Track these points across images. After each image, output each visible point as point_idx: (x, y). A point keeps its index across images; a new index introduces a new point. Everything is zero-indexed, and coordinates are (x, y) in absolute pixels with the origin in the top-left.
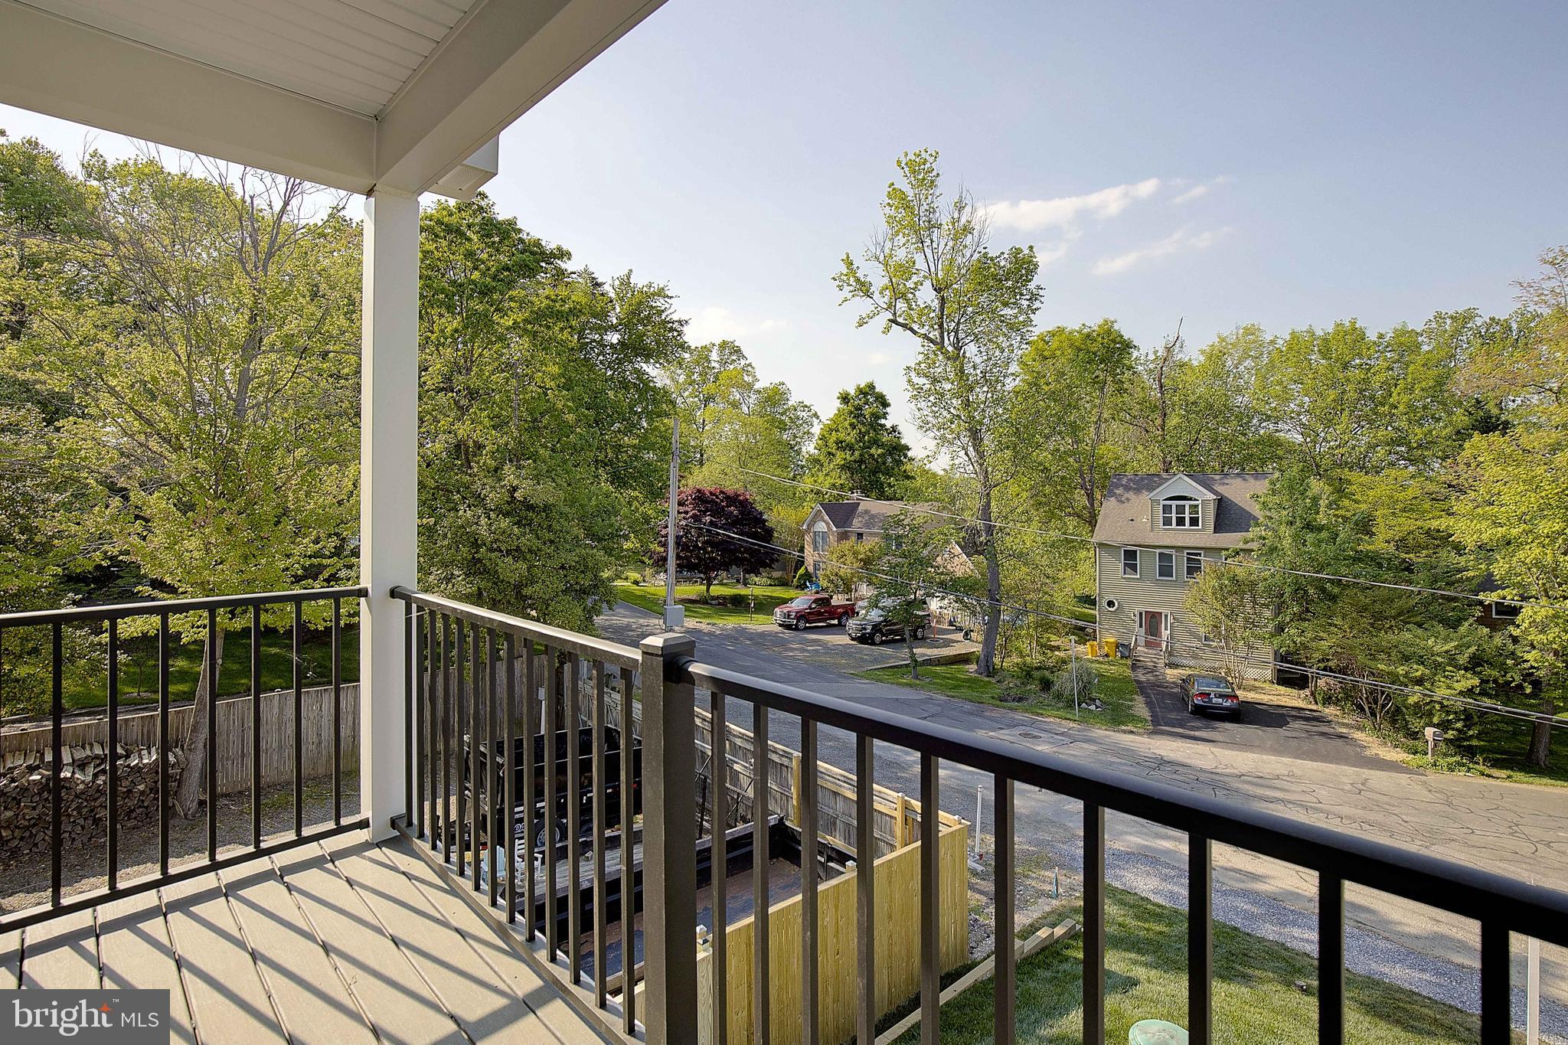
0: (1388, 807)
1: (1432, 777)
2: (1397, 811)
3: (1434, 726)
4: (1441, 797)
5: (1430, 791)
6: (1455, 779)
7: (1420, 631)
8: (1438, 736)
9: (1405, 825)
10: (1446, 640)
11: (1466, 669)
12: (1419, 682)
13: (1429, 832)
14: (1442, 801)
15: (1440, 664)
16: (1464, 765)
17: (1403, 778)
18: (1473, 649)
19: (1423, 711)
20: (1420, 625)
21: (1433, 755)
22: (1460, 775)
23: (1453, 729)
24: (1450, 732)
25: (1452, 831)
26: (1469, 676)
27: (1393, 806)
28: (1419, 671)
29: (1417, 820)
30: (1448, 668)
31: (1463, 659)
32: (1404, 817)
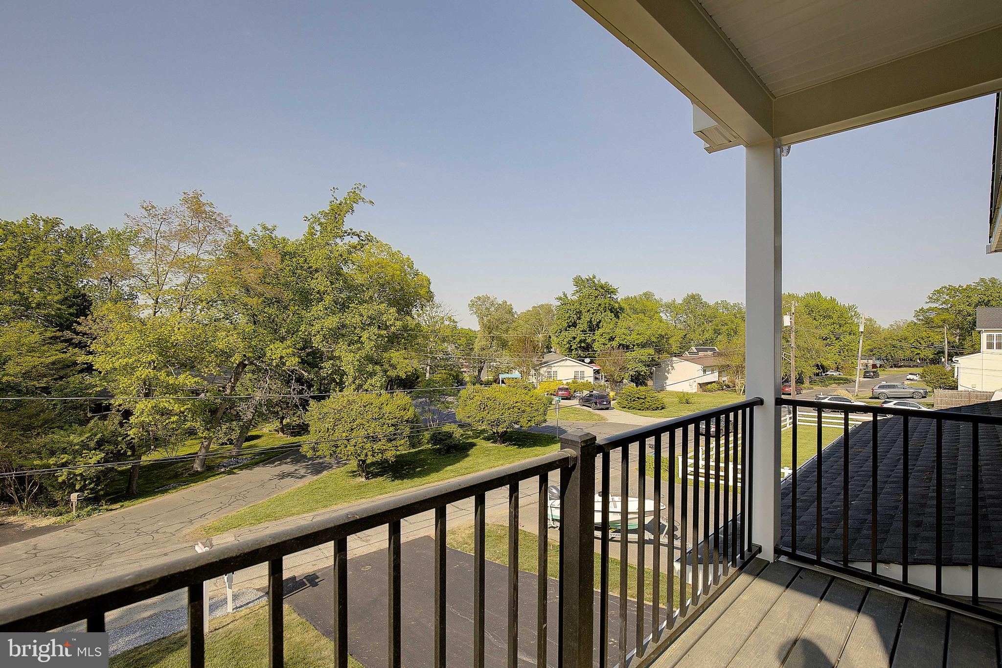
0: (61, 555)
1: (79, 524)
2: (69, 554)
3: (77, 491)
4: (92, 533)
5: (82, 533)
6: (93, 519)
7: (62, 432)
8: (81, 497)
9: (79, 559)
10: (80, 435)
11: (95, 449)
12: (64, 465)
13: (96, 556)
14: (93, 536)
15: (77, 451)
16: (96, 509)
17: (61, 533)
18: (99, 436)
19: (69, 486)
20: (61, 428)
21: (76, 511)
22: (95, 515)
23: (87, 490)
24: (86, 492)
25: (108, 549)
26: (97, 453)
27: (64, 552)
28: (65, 458)
29: (85, 553)
30: (84, 452)
31: (92, 444)
32: (75, 556)
